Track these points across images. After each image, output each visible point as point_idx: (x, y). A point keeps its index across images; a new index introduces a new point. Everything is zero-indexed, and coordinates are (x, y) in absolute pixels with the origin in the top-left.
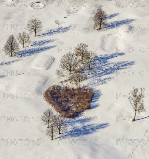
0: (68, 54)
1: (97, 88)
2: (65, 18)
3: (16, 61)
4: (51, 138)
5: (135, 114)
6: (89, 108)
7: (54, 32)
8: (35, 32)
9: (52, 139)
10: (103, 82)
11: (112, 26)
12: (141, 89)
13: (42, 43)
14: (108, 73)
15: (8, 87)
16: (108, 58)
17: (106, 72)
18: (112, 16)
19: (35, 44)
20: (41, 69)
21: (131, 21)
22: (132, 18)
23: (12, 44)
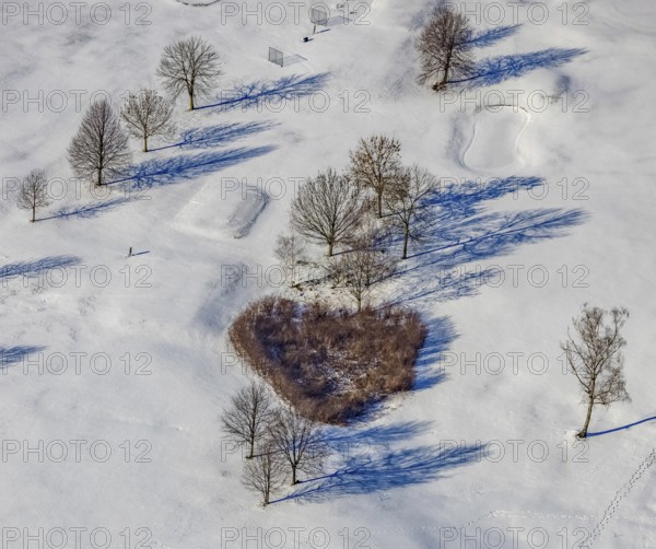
0: (323, 177)
1: (440, 310)
2: (306, 40)
3: (119, 201)
4: (261, 497)
5: (590, 410)
6: (409, 385)
8: (191, 94)
9: (267, 502)
10: (463, 288)
11: (494, 73)
12: (615, 312)
13: (219, 135)
14: (481, 255)
15: (86, 303)
16: (477, 197)
17: (472, 251)
18: (489, 38)
19: (189, 140)
20: (216, 234)
21: (567, 55)
22: (571, 46)
23: (101, 137)
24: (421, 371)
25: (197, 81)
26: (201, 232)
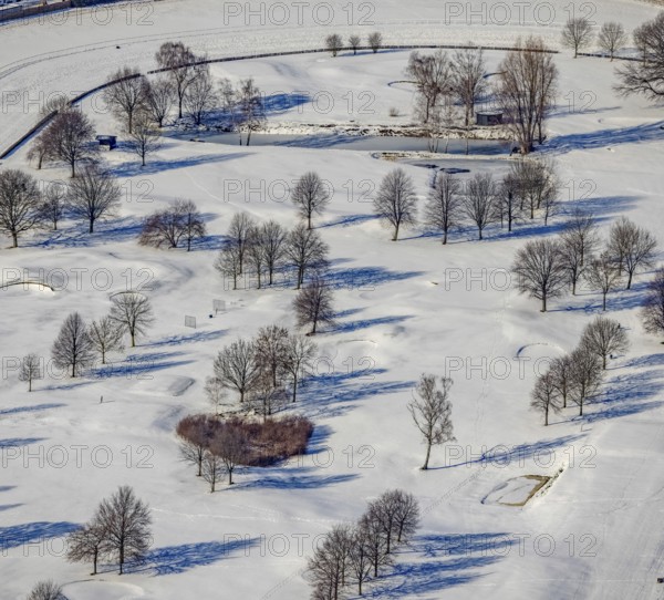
1: (319, 422)
2: (211, 316)
3: (89, 383)
4: (209, 485)
5: (429, 450)
6: (302, 451)
7: (185, 339)
8: (133, 334)
9: (213, 490)
10: (337, 413)
11: (350, 328)
13: (155, 356)
14: (347, 400)
16: (342, 377)
17: (341, 398)
18: (343, 314)
20: (160, 394)
21: (402, 319)
22: (405, 314)
23: (75, 340)
24: (310, 447)
25: (137, 324)
26: (149, 393)
